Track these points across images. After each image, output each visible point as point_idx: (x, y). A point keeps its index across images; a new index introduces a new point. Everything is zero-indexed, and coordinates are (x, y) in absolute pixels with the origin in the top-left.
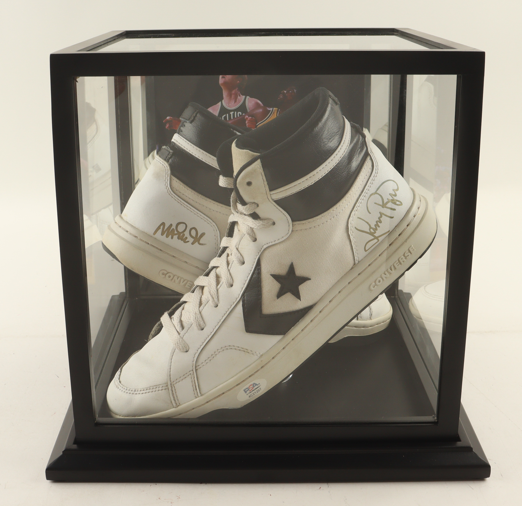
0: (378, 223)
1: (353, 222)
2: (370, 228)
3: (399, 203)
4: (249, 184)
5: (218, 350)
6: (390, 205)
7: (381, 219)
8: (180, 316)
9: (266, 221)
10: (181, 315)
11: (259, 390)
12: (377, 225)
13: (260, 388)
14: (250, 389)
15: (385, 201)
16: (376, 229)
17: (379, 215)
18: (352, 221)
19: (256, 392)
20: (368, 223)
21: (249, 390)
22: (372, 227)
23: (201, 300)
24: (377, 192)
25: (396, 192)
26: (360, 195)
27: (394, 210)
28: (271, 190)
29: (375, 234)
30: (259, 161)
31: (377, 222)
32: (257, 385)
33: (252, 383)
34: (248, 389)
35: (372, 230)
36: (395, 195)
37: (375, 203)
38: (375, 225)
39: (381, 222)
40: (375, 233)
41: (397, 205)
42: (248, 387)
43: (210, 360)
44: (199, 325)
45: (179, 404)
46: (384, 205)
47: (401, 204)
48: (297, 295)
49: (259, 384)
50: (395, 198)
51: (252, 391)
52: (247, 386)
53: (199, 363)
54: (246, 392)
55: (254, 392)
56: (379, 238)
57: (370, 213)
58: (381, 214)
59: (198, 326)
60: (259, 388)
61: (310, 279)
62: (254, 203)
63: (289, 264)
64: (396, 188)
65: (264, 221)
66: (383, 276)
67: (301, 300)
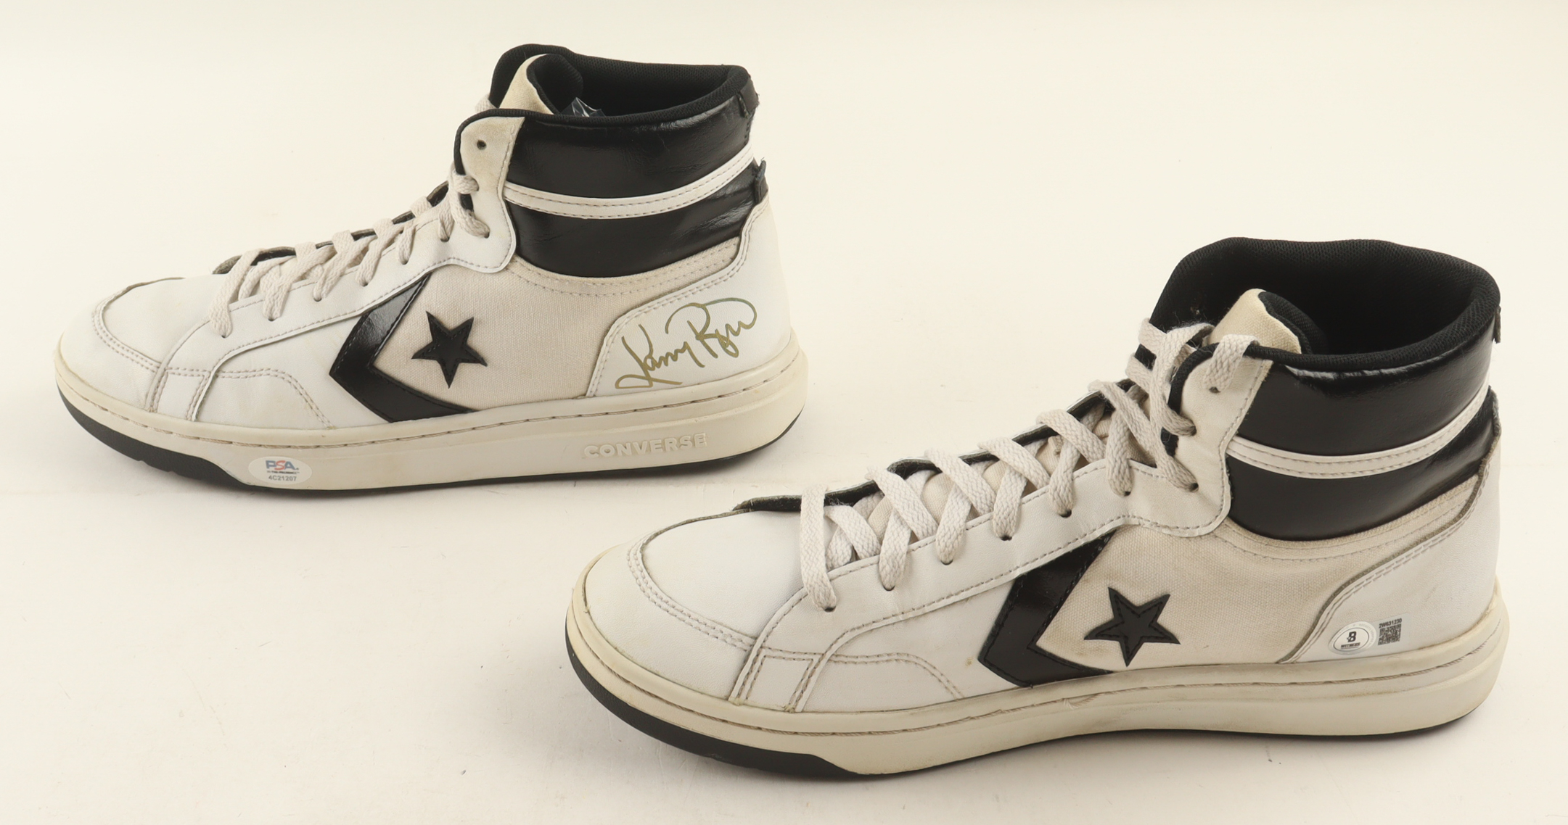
0: (670, 358)
1: (626, 327)
2: (650, 356)
3: (733, 351)
4: (481, 145)
5: (269, 369)
6: (714, 343)
7: (679, 354)
8: (263, 272)
9: (475, 222)
10: (268, 272)
11: (291, 479)
12: (664, 360)
13: (295, 477)
14: (278, 467)
15: (710, 331)
16: (658, 365)
17: (680, 347)
18: (624, 323)
19: (285, 479)
20: (651, 346)
21: (274, 466)
22: (653, 356)
23: (310, 270)
24: (708, 307)
25: (742, 328)
26: (671, 292)
27: (715, 355)
28: (510, 179)
29: (650, 372)
30: (521, 119)
31: (668, 354)
32: (293, 468)
33: (287, 459)
34: (275, 464)
35: (649, 362)
36: (736, 334)
37: (690, 323)
38: (661, 358)
39: (675, 358)
40: (653, 369)
41: (728, 352)
42: (276, 461)
43: (246, 377)
44: (271, 310)
45: (157, 409)
46: (701, 336)
47: (736, 355)
48: (449, 377)
49: (297, 469)
50: (732, 338)
51: (280, 472)
52: (276, 459)
53: (227, 368)
54: (268, 466)
55: (281, 475)
56: (654, 383)
57: (667, 332)
58: (686, 346)
59: (269, 310)
60: (294, 475)
61: (485, 364)
62: (474, 180)
63: (468, 317)
64: (748, 322)
65: (473, 220)
66: (620, 447)
67: (449, 387)
